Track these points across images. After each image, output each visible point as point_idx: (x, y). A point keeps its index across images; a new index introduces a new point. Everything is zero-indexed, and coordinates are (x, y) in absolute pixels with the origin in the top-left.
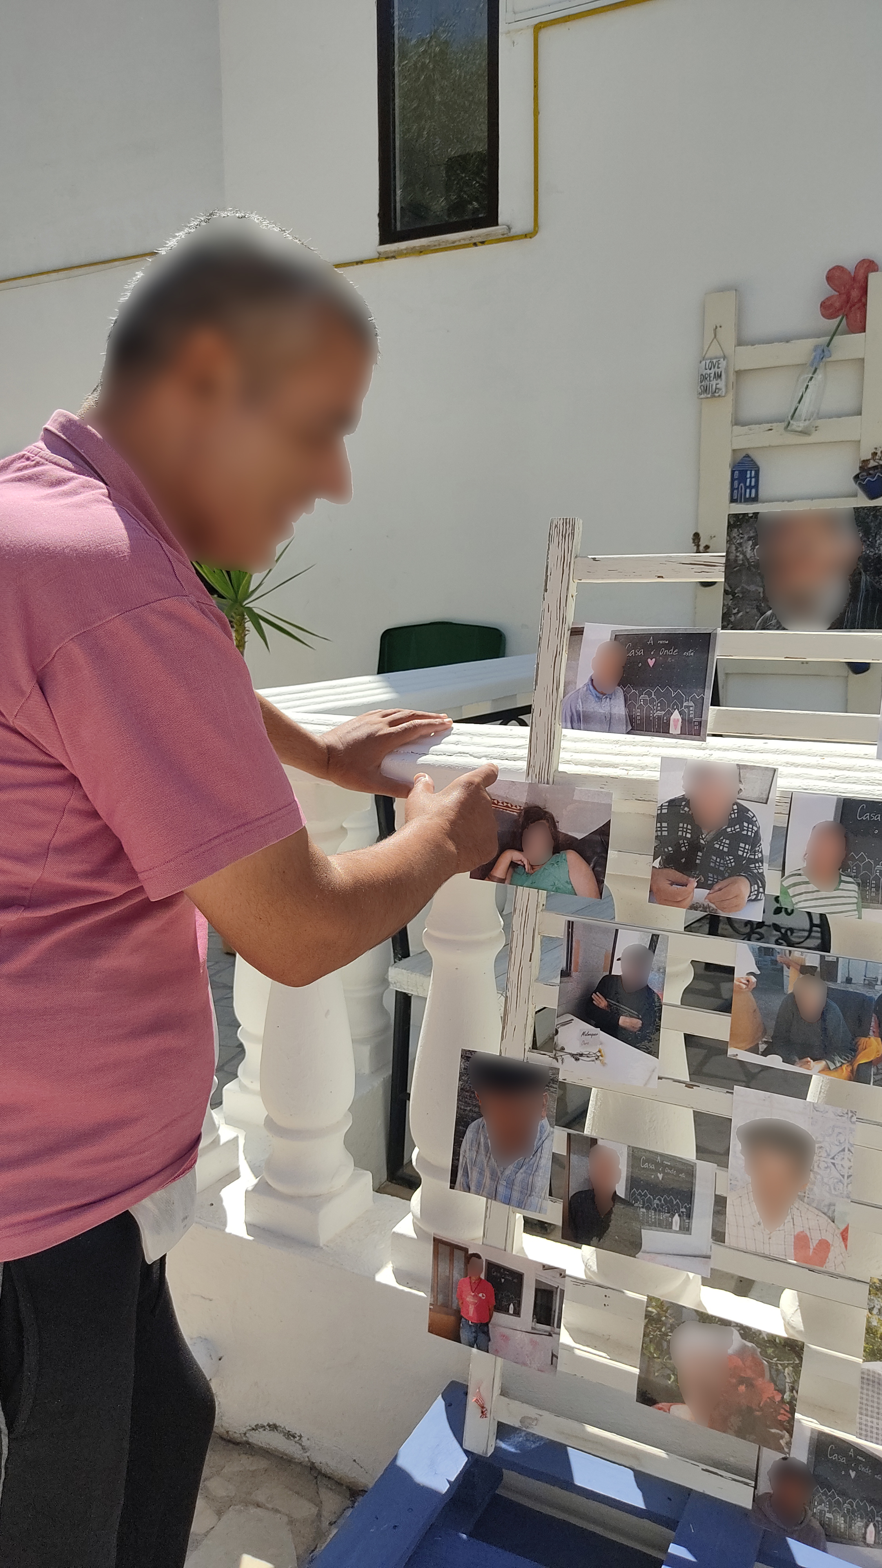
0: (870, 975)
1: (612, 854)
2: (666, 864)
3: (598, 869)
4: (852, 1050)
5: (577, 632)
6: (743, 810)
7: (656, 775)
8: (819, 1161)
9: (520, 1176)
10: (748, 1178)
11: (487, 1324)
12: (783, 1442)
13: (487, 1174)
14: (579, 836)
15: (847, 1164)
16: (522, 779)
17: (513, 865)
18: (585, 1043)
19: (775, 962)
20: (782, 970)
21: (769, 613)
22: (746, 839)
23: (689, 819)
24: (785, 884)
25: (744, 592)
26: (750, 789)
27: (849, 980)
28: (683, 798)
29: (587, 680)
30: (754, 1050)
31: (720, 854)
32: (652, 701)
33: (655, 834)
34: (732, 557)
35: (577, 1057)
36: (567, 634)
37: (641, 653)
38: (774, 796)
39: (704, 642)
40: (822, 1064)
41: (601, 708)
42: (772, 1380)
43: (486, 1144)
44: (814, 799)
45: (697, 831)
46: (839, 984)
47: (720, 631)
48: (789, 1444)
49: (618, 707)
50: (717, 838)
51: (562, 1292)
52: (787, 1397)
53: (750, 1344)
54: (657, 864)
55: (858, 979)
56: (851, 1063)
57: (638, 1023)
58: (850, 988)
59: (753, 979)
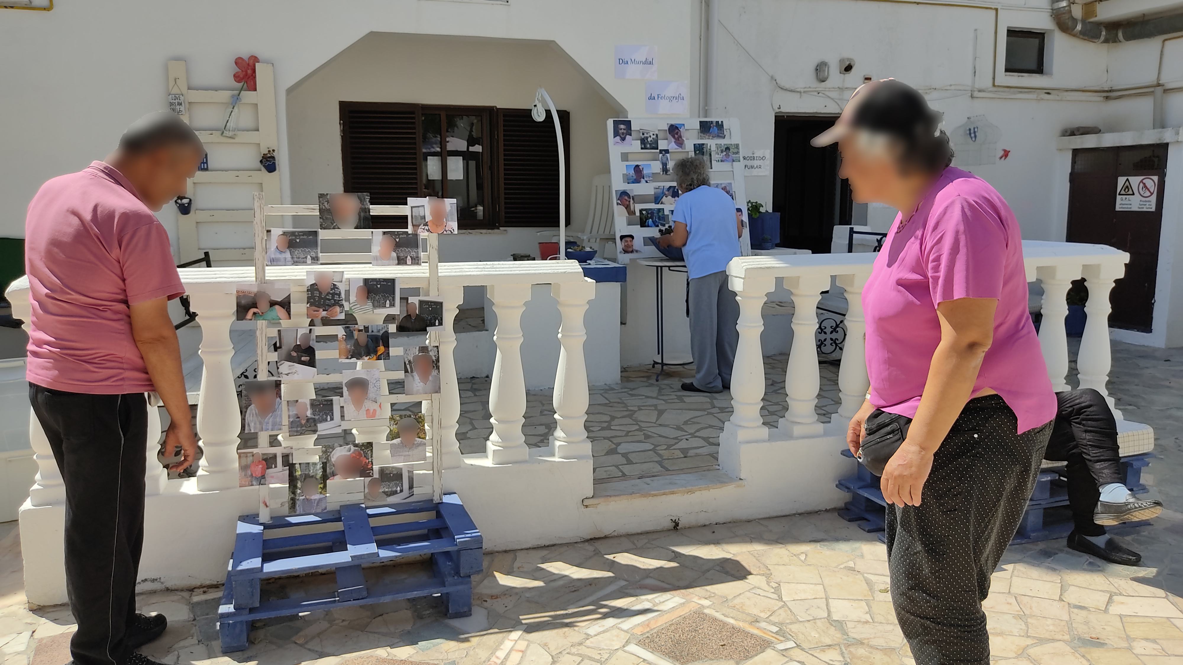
0: (378, 329)
1: (292, 304)
2: (311, 305)
3: (288, 310)
4: (376, 352)
5: (269, 231)
6: (334, 285)
7: (305, 277)
8: (371, 386)
9: (271, 420)
10: (350, 398)
11: (264, 475)
12: (371, 474)
13: (258, 423)
14: (279, 300)
15: (378, 385)
16: (255, 283)
17: (254, 313)
18: (290, 369)
19: (350, 330)
20: (352, 332)
21: (335, 224)
22: (337, 294)
23: (317, 290)
24: (351, 306)
25: (326, 218)
26: (336, 278)
27: (373, 331)
28: (315, 284)
29: (275, 247)
30: (347, 358)
31: (329, 300)
32: (300, 253)
33: (307, 296)
34: (321, 207)
35: (287, 375)
36: (266, 232)
37: (294, 238)
38: (344, 280)
39: (315, 233)
40: (368, 357)
41: (283, 256)
42: (365, 456)
43: (256, 413)
44: (357, 280)
45: (320, 293)
46: (370, 333)
47: (320, 230)
48: (373, 474)
49: (288, 255)
50: (327, 295)
51: (292, 454)
52: (370, 460)
53: (357, 448)
54: (308, 305)
55: (375, 330)
56: (376, 355)
57: (308, 358)
58: (373, 334)
59: (344, 337)
